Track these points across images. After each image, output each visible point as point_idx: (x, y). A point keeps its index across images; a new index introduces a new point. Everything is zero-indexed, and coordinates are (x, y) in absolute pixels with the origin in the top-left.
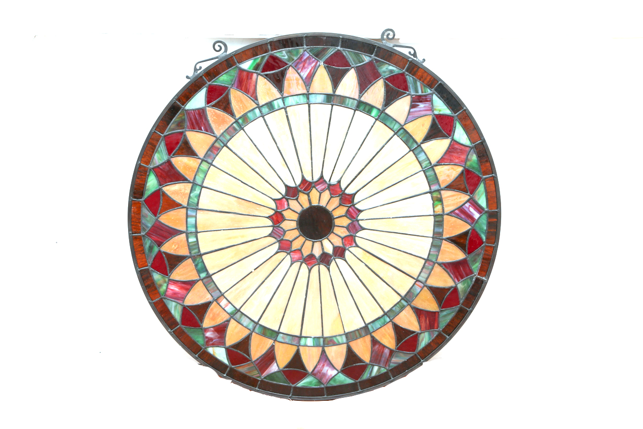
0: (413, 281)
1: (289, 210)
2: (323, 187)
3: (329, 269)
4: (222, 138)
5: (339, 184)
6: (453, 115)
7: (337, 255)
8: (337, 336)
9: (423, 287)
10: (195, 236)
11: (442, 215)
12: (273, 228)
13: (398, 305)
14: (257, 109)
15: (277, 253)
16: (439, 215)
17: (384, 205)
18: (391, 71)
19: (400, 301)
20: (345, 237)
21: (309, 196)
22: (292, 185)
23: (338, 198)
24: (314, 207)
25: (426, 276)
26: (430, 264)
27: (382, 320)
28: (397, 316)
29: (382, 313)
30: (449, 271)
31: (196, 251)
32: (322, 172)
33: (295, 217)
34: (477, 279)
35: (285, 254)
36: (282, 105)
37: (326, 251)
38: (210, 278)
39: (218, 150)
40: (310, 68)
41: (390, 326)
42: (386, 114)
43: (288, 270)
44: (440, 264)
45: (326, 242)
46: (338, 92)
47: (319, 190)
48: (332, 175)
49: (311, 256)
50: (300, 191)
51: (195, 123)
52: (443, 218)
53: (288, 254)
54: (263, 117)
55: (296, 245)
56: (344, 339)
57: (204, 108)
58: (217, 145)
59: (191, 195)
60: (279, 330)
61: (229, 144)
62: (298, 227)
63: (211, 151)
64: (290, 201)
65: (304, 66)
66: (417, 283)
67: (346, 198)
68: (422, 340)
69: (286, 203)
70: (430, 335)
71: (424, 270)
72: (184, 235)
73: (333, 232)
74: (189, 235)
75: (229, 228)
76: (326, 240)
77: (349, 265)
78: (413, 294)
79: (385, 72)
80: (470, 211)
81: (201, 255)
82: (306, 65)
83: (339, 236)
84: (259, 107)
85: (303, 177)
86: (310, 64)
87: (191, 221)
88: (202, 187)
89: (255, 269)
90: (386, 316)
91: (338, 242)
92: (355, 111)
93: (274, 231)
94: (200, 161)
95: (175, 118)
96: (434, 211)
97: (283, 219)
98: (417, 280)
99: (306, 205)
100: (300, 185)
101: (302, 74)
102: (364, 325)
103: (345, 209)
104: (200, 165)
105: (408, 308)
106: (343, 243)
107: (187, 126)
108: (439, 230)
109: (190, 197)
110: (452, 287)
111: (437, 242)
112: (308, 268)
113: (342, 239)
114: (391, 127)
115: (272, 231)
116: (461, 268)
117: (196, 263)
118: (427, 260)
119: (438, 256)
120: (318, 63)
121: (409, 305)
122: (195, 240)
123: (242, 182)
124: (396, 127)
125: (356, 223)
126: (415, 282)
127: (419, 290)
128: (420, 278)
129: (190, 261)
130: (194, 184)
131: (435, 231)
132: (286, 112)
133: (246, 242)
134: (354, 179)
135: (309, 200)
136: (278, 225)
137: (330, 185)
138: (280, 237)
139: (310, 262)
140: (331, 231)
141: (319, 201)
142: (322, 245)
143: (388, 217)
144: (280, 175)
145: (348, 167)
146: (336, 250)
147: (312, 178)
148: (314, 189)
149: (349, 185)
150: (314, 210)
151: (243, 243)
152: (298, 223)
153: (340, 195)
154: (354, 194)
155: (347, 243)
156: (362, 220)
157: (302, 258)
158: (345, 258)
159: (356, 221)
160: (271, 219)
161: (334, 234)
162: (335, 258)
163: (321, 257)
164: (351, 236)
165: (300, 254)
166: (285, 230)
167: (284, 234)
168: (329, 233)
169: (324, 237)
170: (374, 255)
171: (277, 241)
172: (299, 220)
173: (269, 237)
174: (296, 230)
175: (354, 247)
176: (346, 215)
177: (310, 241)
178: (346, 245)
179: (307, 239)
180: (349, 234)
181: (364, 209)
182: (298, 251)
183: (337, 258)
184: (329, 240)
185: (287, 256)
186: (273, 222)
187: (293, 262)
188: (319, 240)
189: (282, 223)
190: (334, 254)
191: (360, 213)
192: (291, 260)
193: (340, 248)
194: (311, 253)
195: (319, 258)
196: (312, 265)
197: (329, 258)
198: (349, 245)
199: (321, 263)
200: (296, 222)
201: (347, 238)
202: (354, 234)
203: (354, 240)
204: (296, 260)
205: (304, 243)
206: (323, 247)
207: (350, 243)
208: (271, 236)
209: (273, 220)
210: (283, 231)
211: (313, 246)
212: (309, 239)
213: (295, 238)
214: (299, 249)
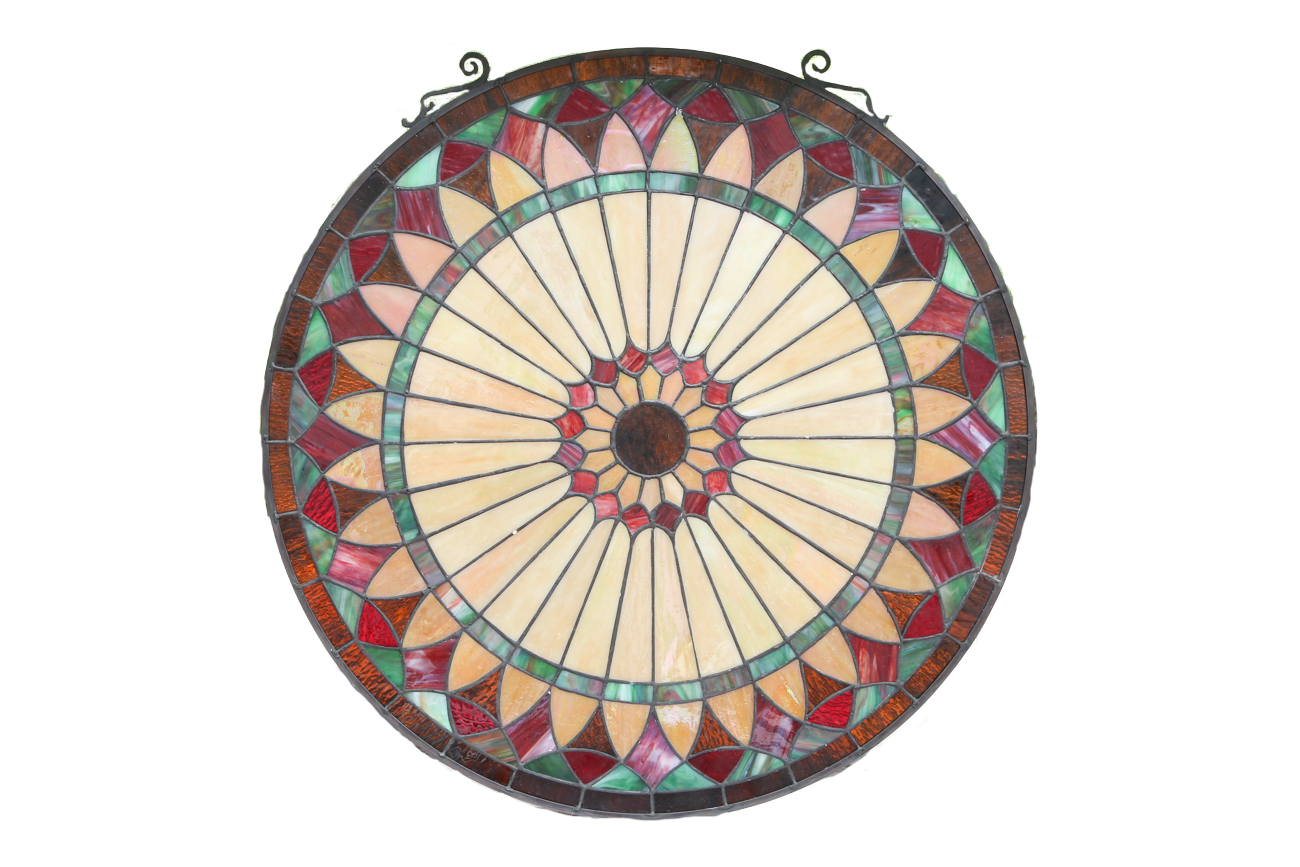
0: (847, 575)
1: (596, 408)
2: (670, 365)
3: (672, 539)
4: (466, 251)
5: (701, 362)
6: (944, 232)
7: (692, 510)
8: (682, 683)
9: (869, 589)
10: (398, 451)
11: (913, 439)
12: (561, 445)
13: (813, 624)
14: (543, 195)
15: (566, 497)
16: (907, 438)
17: (792, 410)
18: (820, 136)
19: (819, 615)
20: (710, 473)
21: (638, 384)
22: (605, 355)
23: (699, 391)
24: (650, 405)
25: (875, 566)
26: (885, 542)
27: (778, 655)
28: (811, 649)
29: (780, 640)
30: (923, 558)
31: (399, 483)
32: (669, 333)
33: (608, 423)
34: (982, 579)
35: (584, 501)
36: (593, 190)
37: (668, 498)
38: (424, 543)
39: (459, 275)
40: (655, 120)
41: (795, 667)
42: (806, 222)
43: (588, 535)
44: (905, 543)
45: (669, 481)
46: (709, 172)
47: (661, 370)
48: (689, 341)
49: (638, 509)
50: (622, 371)
51: (413, 218)
52: (915, 446)
53: (589, 501)
54: (554, 213)
55: (607, 483)
56: (696, 691)
57: (434, 186)
58: (456, 264)
59: (397, 365)
60: (562, 662)
61: (481, 265)
62: (614, 445)
63: (444, 278)
64: (599, 391)
65: (642, 114)
66: (856, 579)
67: (714, 389)
68: (862, 703)
69: (591, 394)
70: (878, 693)
71: (871, 552)
72: (375, 449)
73: (685, 461)
74: (387, 449)
75: (471, 439)
76: (670, 475)
77: (716, 533)
78: (846, 602)
79: (806, 137)
80: (971, 435)
81: (408, 493)
82: (647, 113)
83: (698, 470)
84: (546, 192)
85: (628, 340)
86: (655, 111)
87: (393, 419)
88: (420, 349)
89: (519, 530)
90: (787, 645)
91: (695, 483)
92: (742, 212)
93: (562, 450)
94: (419, 295)
95: (373, 205)
96: (896, 430)
97: (583, 426)
98: (856, 574)
99: (632, 401)
100: (621, 358)
101: (638, 130)
102: (739, 662)
103: (714, 413)
104: (418, 304)
105: (835, 632)
106: (704, 485)
107: (399, 223)
108: (905, 470)
109: (392, 369)
110: (928, 593)
111: (901, 494)
112: (630, 533)
113: (704, 475)
114: (816, 249)
115: (559, 450)
116: (949, 554)
117: (397, 509)
118: (878, 532)
119: (901, 524)
120: (672, 110)
121: (836, 625)
122: (397, 459)
123: (503, 344)
124: (826, 250)
125: (732, 445)
126: (853, 577)
127: (860, 595)
128: (862, 570)
129: (384, 503)
130: (404, 342)
131: (897, 471)
132: (601, 206)
133: (504, 471)
134: (734, 352)
135: (638, 389)
136: (572, 438)
137: (685, 362)
138: (575, 464)
139: (633, 520)
140: (681, 459)
141: (660, 392)
142: (661, 486)
143: (801, 436)
144: (581, 334)
145: (723, 326)
146: (690, 500)
147: (648, 344)
148: (650, 367)
149: (723, 364)
150: (649, 411)
151: (497, 473)
152: (614, 437)
153: (704, 383)
154: (734, 384)
155: (712, 484)
156: (746, 439)
157: (619, 511)
158: (708, 517)
159: (734, 439)
160: (559, 425)
161: (688, 464)
162: (688, 516)
163: (657, 512)
164: (723, 472)
165: (615, 502)
166: (585, 450)
167: (583, 457)
168: (677, 462)
169: (665, 471)
170: (768, 513)
171: (567, 471)
172: (617, 431)
173: (552, 462)
174: (610, 450)
175: (727, 494)
176: (713, 427)
177: (637, 477)
178: (710, 490)
179: (631, 471)
180: (719, 467)
181: (751, 417)
182: (611, 495)
183: (690, 516)
184: (675, 477)
185: (586, 505)
186: (561, 431)
187: (600, 519)
188: (656, 476)
189: (581, 435)
190: (685, 506)
191: (743, 423)
192: (595, 514)
193: (699, 494)
194: (637, 501)
195: (653, 513)
196: (638, 527)
197: (675, 515)
198: (717, 490)
199: (658, 525)
200: (609, 434)
201: (714, 475)
202: (729, 467)
203: (729, 480)
204: (606, 515)
205: (623, 481)
206: (662, 491)
207: (720, 487)
208: (557, 460)
209: (561, 428)
210: (581, 451)
211: (642, 487)
212: (635, 471)
213: (606, 467)
214: (613, 491)
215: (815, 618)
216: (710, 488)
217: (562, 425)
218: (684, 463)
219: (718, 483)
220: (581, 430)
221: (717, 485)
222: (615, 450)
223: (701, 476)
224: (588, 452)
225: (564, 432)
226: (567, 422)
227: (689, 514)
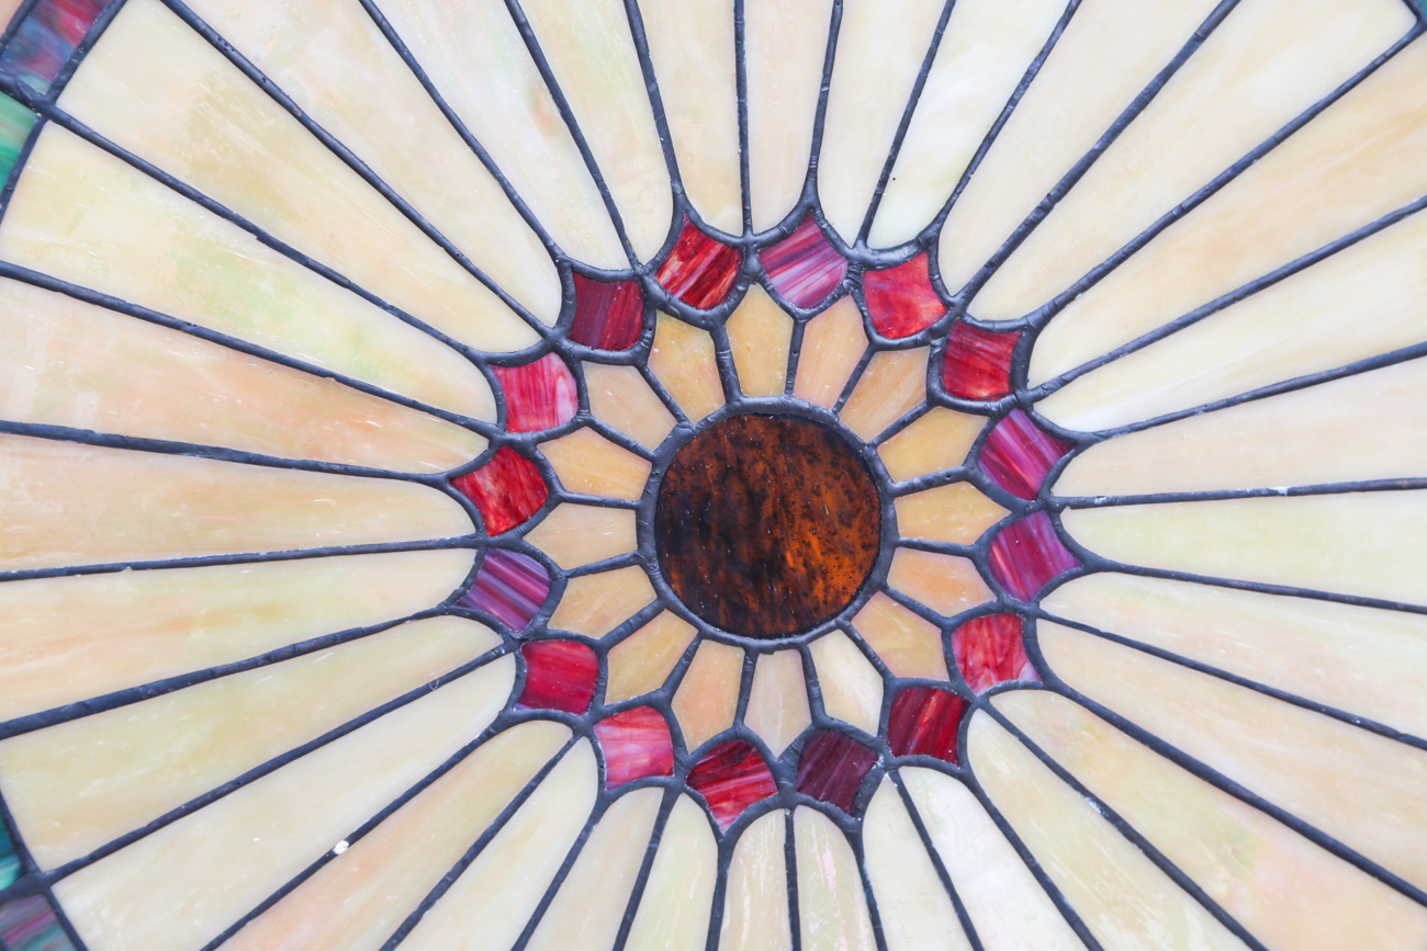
1: (586, 432)
2: (819, 279)
3: (855, 840)
5: (922, 262)
7: (912, 745)
12: (479, 559)
15: (502, 724)
17: (1230, 403)
20: (967, 620)
21: (720, 345)
22: (606, 258)
23: (920, 358)
24: (760, 412)
32: (812, 173)
33: (629, 479)
35: (560, 733)
37: (834, 712)
38: (41, 901)
39: (100, 11)
43: (581, 842)
45: (835, 655)
47: (792, 297)
48: (878, 197)
49: (737, 751)
50: (665, 307)
53: (579, 732)
55: (632, 672)
62: (650, 548)
63: (47, 22)
64: (594, 375)
67: (970, 351)
69: (565, 386)
73: (884, 588)
76: (838, 637)
77: (994, 813)
83: (927, 615)
85: (680, 205)
89: (354, 838)
91: (924, 658)
93: (483, 575)
97: (546, 493)
99: (703, 402)
100: (659, 266)
103: (971, 428)
106: (949, 661)
112: (715, 829)
113: (949, 630)
115: (473, 574)
123: (264, 238)
125: (1040, 527)
133: (295, 651)
134: (1030, 226)
135: (720, 364)
136: (511, 535)
137: (868, 266)
138: (527, 617)
139: (726, 786)
140: (872, 582)
141: (792, 371)
142: (809, 673)
143: (1262, 486)
144: (521, 191)
145: (989, 139)
146: (906, 711)
147: (746, 214)
148: (755, 291)
149: (994, 265)
150: (756, 428)
151: (271, 659)
152: (648, 523)
153: (934, 333)
154: (1032, 330)
155: (977, 658)
156: (1081, 504)
157: (676, 759)
158: (965, 765)
159: (1040, 509)
160: (466, 495)
161: (894, 597)
162: (901, 765)
163: (801, 756)
164: (1008, 615)
165: (662, 730)
166: (557, 570)
167: (549, 594)
168: (857, 594)
169: (822, 623)
170: (1162, 742)
171: (502, 642)
172: (658, 503)
173: (450, 614)
174: (637, 567)
175: (1027, 687)
176: (972, 472)
177: (729, 648)
178: (970, 678)
179: (711, 629)
180: (995, 600)
181: (1094, 434)
182: (650, 710)
183: (909, 764)
184: (855, 640)
185: (569, 745)
186: (476, 511)
187: (616, 790)
188: (790, 640)
189: (541, 521)
190: (890, 734)
191: (1068, 455)
192: (601, 774)
193: (934, 691)
194: (735, 724)
195: (787, 760)
196: (741, 808)
197: (860, 764)
198: (993, 676)
199: (805, 797)
200: (631, 514)
201: (979, 628)
202: (1027, 599)
203: (1029, 640)
204: (635, 774)
205: (684, 662)
206: (814, 689)
207: (1002, 664)
208: (467, 606)
209: (475, 504)
210: (544, 574)
211: (748, 679)
212: (723, 629)
213: (628, 621)
214: (654, 696)
216: (967, 671)
217: (477, 494)
218: (879, 594)
219: (994, 653)
220: (541, 506)
221: (990, 658)
222: (656, 564)
223: (937, 632)
224: (567, 577)
225: (485, 517)
226: (495, 482)
227: (905, 758)
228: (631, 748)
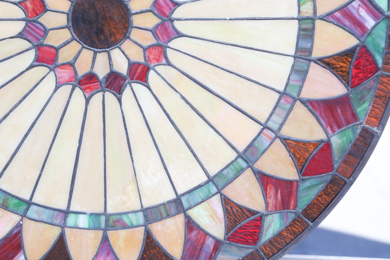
0: (259, 128)
3: (120, 101)
7: (135, 78)
8: (129, 213)
9: (275, 138)
11: (312, 20)
12: (26, 24)
13: (231, 166)
15: (31, 67)
16: (308, 18)
19: (236, 159)
20: (150, 47)
25: (280, 121)
26: (288, 102)
27: (205, 189)
28: (230, 185)
29: (205, 179)
30: (318, 114)
33: (65, 6)
34: (364, 130)
35: (46, 70)
37: (116, 68)
41: (217, 199)
43: (51, 97)
44: (304, 102)
45: (116, 53)
49: (91, 77)
52: (314, 25)
53: (51, 70)
55: (64, 56)
56: (140, 218)
60: (31, 199)
62: (70, 24)
66: (265, 131)
68: (269, 226)
70: (282, 218)
71: (278, 109)
73: (129, 38)
76: (117, 49)
77: (154, 96)
78: (257, 149)
80: (360, 15)
83: (140, 46)
90: (211, 183)
91: (138, 56)
93: (27, 28)
96: (299, 12)
97: (44, 8)
98: (265, 127)
102: (173, 196)
105: (248, 173)
106: (145, 57)
108: (305, 44)
110: (322, 141)
111: (302, 64)
112: (85, 96)
113: (145, 49)
115: (25, 28)
116: (339, 111)
118: (283, 94)
119: (301, 87)
121: (249, 166)
125: (168, 24)
126: (263, 129)
127: (268, 144)
128: (270, 124)
131: (300, 45)
136: (35, 18)
138: (39, 40)
139: (88, 86)
140: (126, 36)
142: (110, 58)
143: (223, 18)
146: (134, 69)
152: (70, 17)
156: (179, 20)
157: (76, 78)
158: (148, 83)
159: (169, 20)
160: (23, 7)
161: (132, 40)
162: (132, 82)
163: (107, 79)
164: (160, 46)
165: (72, 71)
166: (46, 28)
167: (44, 34)
168: (123, 39)
169: (113, 46)
170: (196, 80)
171: (32, 46)
172: (73, 13)
173: (18, 38)
174: (67, 29)
175: (163, 65)
176: (152, 10)
177: (90, 51)
178: (150, 62)
179: (85, 46)
180: (157, 42)
181: (183, 2)
182: (69, 65)
183: (134, 82)
184: (121, 51)
185: (48, 73)
186: (26, 12)
187: (60, 85)
188: (105, 50)
189: (43, 15)
190: (129, 75)
191: (176, 7)
192: (56, 81)
193: (141, 64)
194: (91, 70)
195: (104, 80)
196: (91, 91)
197: (122, 82)
198: (156, 61)
199: (108, 89)
200: (66, 15)
201: (153, 49)
202: (165, 43)
203: (165, 53)
204: (65, 81)
205: (78, 54)
206: (111, 62)
207: (158, 58)
208: (23, 36)
209: (25, 10)
210: (43, 29)
211: (94, 59)
212: (88, 46)
213: (64, 42)
214: (70, 62)
215: (233, 162)
216: (149, 60)
217: (26, 7)
218: (128, 39)
219: (156, 56)
220: (43, 11)
221: (155, 57)
222: (72, 28)
223: (142, 50)
224: (49, 30)
225: (28, 13)
226: (31, 4)
227: (133, 81)
228: (64, 75)
